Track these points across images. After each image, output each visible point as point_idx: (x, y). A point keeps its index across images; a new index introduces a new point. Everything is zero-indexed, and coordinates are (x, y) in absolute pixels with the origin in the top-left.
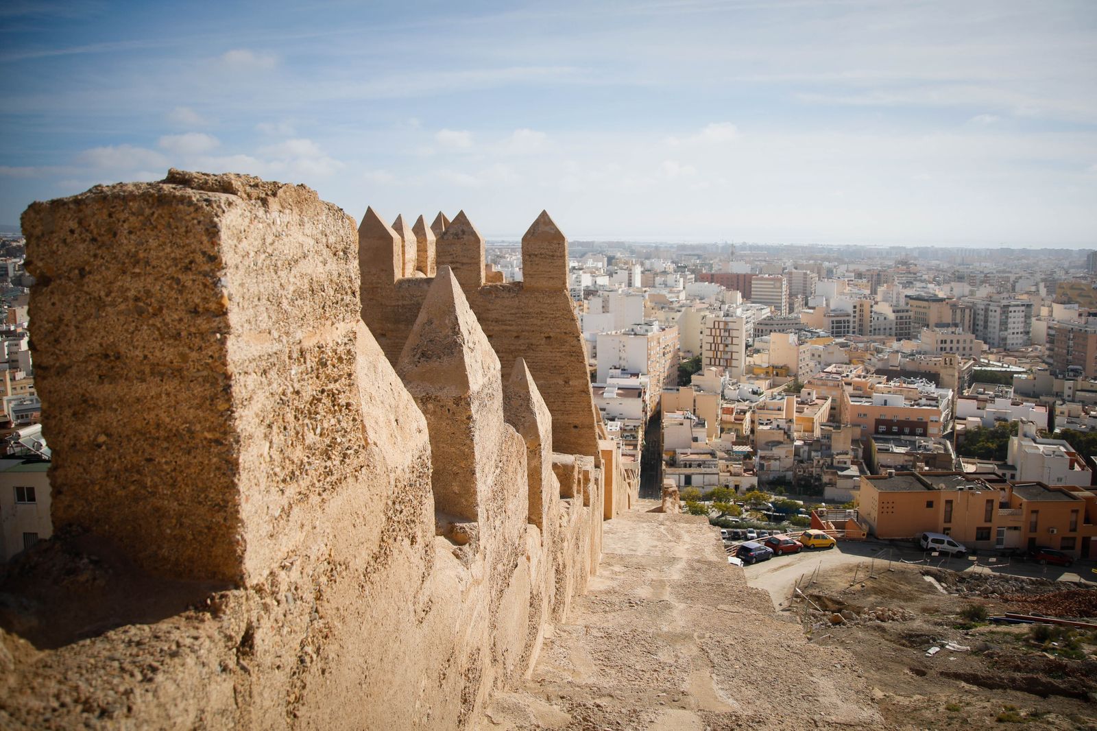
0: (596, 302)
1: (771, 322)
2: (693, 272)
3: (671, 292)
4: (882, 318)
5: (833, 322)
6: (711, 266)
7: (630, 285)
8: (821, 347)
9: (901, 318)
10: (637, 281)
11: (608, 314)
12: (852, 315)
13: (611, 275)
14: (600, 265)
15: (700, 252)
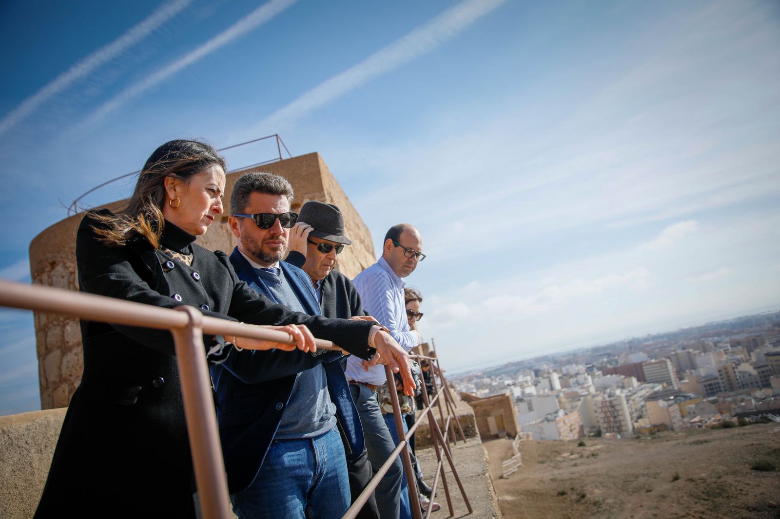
0: (524, 406)
1: (657, 395)
2: (599, 369)
3: (583, 388)
4: (747, 375)
5: (705, 386)
6: (616, 361)
7: (552, 388)
8: (693, 406)
9: (763, 372)
10: (557, 385)
11: (532, 413)
12: (720, 377)
13: (536, 384)
14: (529, 378)
15: (610, 351)
